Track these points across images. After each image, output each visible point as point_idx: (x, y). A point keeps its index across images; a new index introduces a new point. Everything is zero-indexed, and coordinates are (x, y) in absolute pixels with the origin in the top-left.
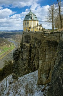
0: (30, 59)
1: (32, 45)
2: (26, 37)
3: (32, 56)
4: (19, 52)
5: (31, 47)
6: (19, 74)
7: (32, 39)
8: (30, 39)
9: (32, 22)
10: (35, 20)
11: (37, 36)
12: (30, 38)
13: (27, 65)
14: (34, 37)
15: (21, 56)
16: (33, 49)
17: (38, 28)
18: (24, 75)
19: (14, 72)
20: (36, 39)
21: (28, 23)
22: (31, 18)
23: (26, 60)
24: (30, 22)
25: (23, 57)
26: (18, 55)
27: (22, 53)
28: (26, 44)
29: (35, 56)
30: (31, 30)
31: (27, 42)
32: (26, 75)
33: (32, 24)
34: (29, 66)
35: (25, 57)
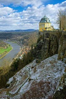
0: (50, 48)
1: (51, 39)
2: (46, 34)
3: (51, 46)
4: (42, 44)
5: (50, 40)
6: (41, 59)
7: (50, 35)
8: (49, 36)
9: (47, 24)
10: (49, 23)
11: (54, 34)
12: (49, 34)
13: (47, 52)
14: (52, 34)
15: (43, 46)
16: (52, 42)
17: (51, 28)
18: (45, 59)
19: (37, 58)
20: (53, 35)
21: (44, 25)
22: (47, 21)
23: (46, 48)
24: (46, 24)
25: (44, 47)
26: (42, 45)
27: (44, 44)
28: (47, 38)
29: (53, 46)
30: (47, 30)
31: (48, 37)
32: (46, 59)
33: (47, 25)
34: (48, 52)
35: (46, 47)
